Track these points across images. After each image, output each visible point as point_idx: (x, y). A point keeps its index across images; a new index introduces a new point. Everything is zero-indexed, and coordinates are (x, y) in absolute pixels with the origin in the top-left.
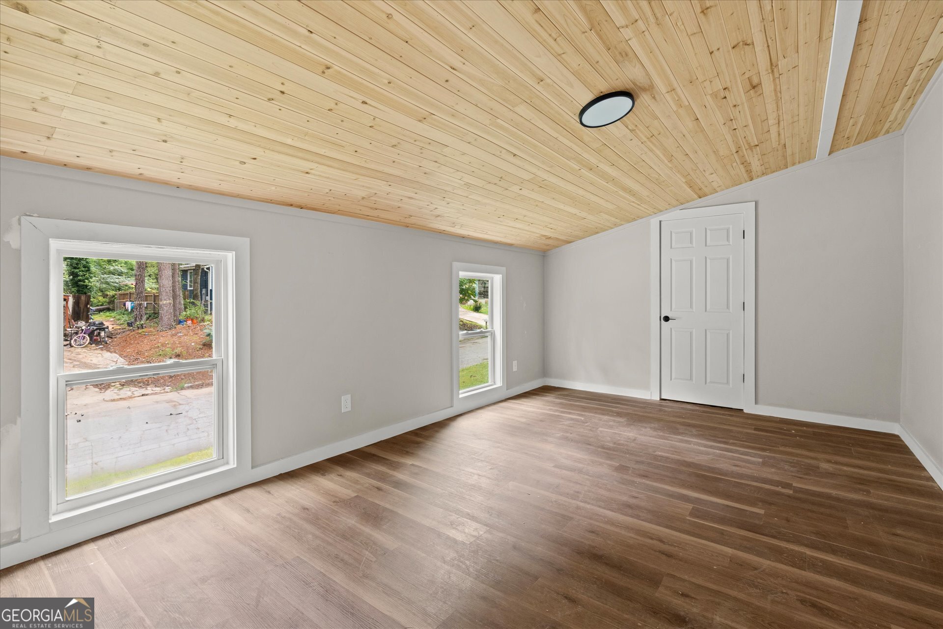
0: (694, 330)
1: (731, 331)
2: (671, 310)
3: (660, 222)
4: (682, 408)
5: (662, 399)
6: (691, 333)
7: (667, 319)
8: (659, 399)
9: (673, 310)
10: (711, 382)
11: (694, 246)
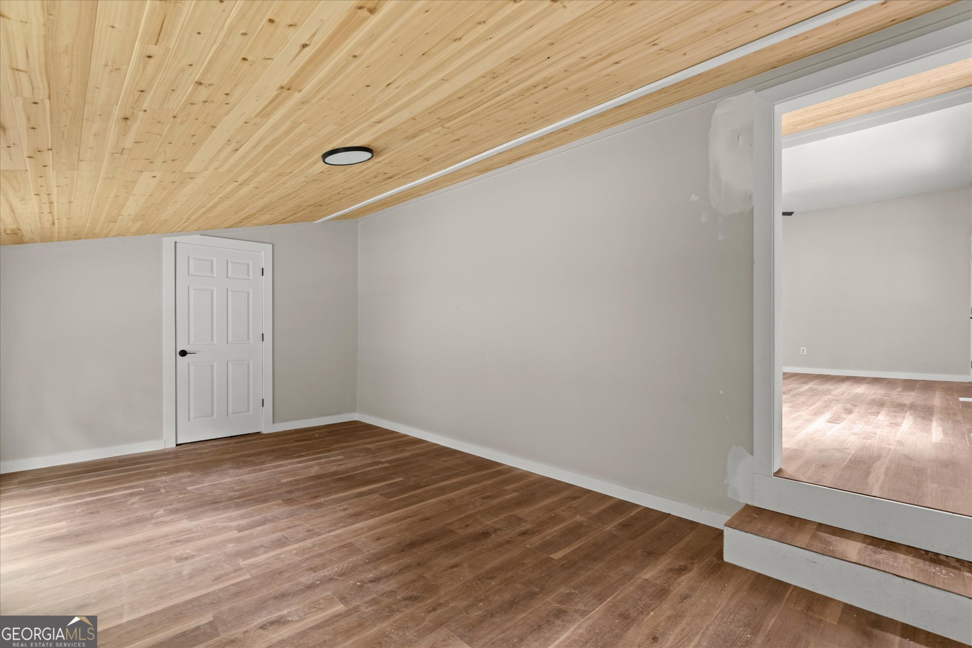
0: (215, 363)
1: (251, 362)
2: (189, 344)
3: (175, 242)
4: (212, 446)
5: (177, 445)
6: (212, 367)
7: (183, 353)
8: (175, 446)
9: (190, 343)
10: (233, 413)
11: (215, 276)
